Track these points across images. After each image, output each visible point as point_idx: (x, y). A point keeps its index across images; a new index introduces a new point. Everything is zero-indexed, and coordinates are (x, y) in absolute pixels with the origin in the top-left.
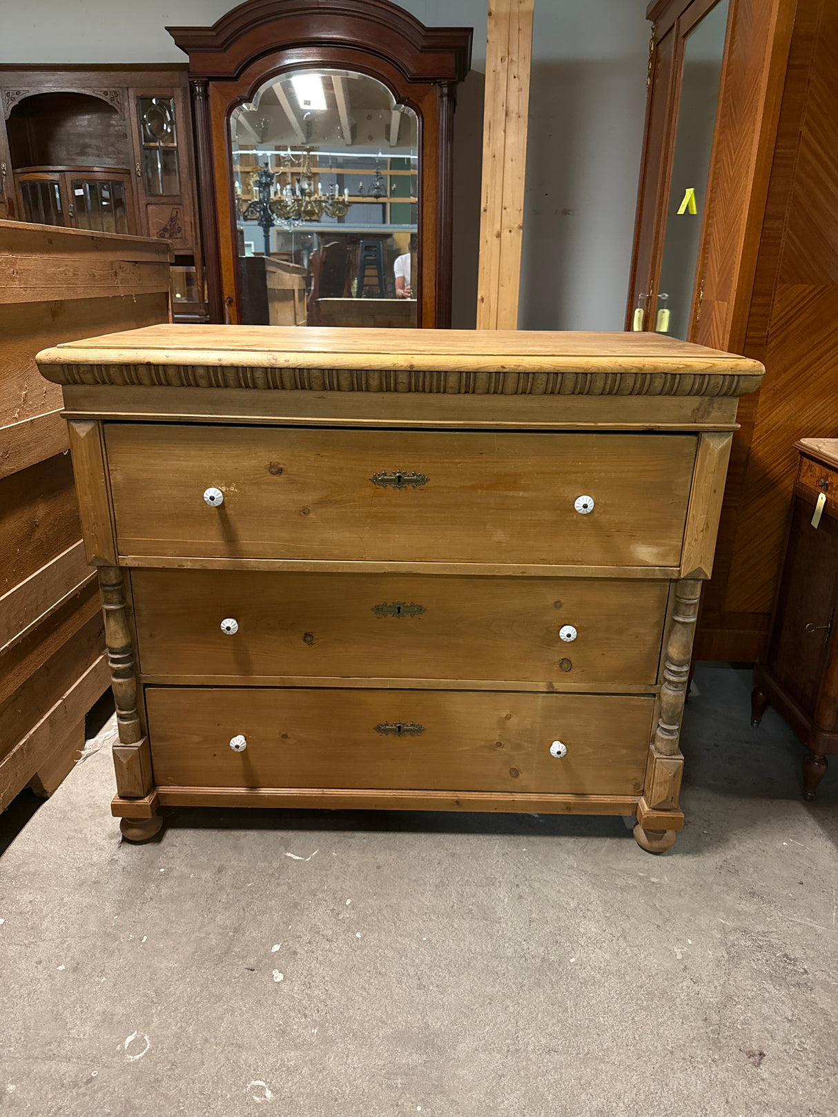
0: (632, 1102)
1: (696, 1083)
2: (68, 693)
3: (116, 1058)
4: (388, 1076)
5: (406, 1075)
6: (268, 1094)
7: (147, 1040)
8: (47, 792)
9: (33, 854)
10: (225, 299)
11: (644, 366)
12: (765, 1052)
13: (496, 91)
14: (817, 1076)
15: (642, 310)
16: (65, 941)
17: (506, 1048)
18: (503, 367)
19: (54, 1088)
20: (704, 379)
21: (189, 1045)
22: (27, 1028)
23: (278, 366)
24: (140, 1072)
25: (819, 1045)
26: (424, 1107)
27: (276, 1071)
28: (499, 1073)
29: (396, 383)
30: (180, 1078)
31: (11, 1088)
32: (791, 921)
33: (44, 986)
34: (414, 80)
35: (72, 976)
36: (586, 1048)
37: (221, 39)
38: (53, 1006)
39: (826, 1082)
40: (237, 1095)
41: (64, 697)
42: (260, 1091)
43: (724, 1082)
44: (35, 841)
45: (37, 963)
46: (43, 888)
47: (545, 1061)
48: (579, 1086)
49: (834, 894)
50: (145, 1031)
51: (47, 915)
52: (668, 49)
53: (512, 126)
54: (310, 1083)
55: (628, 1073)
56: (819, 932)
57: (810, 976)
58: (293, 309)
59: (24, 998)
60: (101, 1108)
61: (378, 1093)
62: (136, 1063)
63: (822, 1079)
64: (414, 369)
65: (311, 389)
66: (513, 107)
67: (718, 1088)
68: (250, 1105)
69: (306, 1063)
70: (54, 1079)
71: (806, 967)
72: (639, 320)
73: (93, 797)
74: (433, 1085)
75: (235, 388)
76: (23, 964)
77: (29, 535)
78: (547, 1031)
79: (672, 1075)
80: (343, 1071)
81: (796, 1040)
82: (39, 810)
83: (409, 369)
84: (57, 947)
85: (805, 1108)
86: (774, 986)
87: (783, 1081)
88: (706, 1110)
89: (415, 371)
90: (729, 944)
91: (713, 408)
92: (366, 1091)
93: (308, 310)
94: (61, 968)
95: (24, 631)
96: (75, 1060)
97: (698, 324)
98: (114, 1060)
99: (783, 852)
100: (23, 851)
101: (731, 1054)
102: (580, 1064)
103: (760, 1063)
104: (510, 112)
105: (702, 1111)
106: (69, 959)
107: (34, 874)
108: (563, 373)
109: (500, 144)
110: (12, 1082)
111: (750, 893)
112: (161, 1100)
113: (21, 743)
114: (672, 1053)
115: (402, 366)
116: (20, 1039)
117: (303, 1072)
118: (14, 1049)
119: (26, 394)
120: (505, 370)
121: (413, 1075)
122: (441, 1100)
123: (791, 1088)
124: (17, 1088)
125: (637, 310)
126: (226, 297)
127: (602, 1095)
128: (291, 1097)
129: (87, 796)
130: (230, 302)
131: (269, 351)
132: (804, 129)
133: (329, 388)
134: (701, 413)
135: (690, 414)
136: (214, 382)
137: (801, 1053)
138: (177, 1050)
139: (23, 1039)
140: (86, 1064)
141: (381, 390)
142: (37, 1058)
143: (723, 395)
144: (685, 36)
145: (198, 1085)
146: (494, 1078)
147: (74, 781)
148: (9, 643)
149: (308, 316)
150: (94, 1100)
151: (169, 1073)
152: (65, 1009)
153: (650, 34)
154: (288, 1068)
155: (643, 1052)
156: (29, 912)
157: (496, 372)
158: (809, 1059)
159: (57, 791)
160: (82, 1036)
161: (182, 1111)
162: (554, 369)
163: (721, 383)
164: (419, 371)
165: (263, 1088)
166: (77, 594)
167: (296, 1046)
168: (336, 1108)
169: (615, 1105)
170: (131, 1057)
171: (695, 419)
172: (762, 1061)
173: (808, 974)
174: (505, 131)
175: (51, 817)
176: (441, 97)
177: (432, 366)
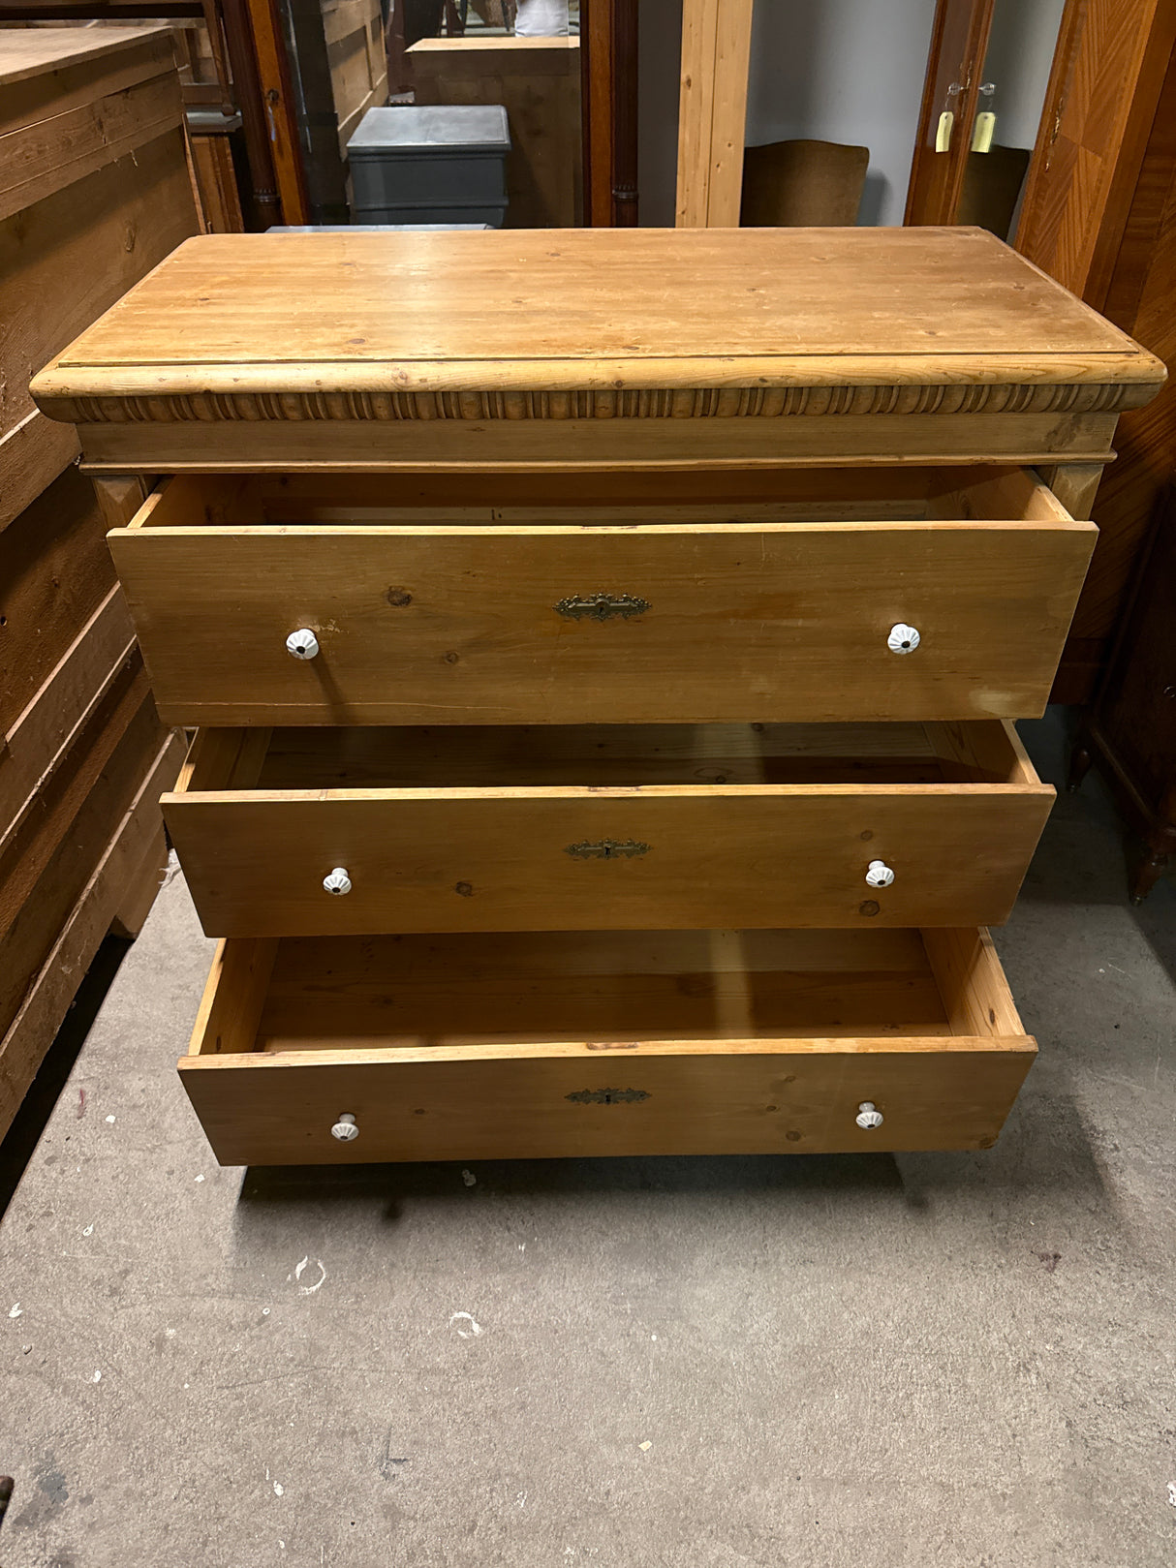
0: (903, 1320)
1: (979, 1294)
2: (137, 799)
3: (288, 1291)
4: (614, 1300)
5: (636, 1298)
6: (476, 1327)
7: (321, 1267)
8: (132, 934)
9: (133, 1024)
10: (266, 93)
11: (982, 372)
12: (1061, 1253)
14: (1121, 1281)
15: (951, 114)
16: (198, 1143)
17: (753, 1261)
18: (763, 380)
19: (222, 1331)
20: (1071, 391)
21: (373, 1272)
22: (174, 1258)
23: (409, 390)
24: (319, 1307)
25: (1125, 1242)
26: (660, 1335)
27: (481, 1299)
28: (746, 1291)
29: (594, 407)
30: (370, 1312)
31: (170, 1332)
32: (1102, 1080)
33: (184, 1204)
35: (215, 1190)
36: (848, 1257)
38: (200, 1229)
39: (1131, 1287)
40: (439, 1331)
41: (133, 808)
42: (465, 1324)
43: (1011, 1292)
44: (130, 1005)
45: (168, 1173)
46: (155, 1070)
47: (800, 1274)
48: (841, 1303)
49: (1159, 1041)
50: (317, 1257)
51: (167, 1109)
54: (523, 1313)
55: (898, 1286)
56: (1136, 1094)
57: (1121, 1152)
58: (366, 63)
59: (162, 1220)
60: (282, 1352)
61: (604, 1322)
62: (314, 1296)
63: (1126, 1284)
64: (624, 387)
65: (461, 417)
67: (1004, 1300)
68: (456, 1342)
69: (516, 1288)
70: (219, 1320)
71: (1117, 1142)
72: (945, 133)
73: (195, 935)
74: (668, 1309)
75: (343, 420)
76: (151, 1176)
77: (49, 603)
78: (801, 1237)
79: (950, 1285)
80: (561, 1296)
81: (1099, 1237)
82: (127, 959)
83: (616, 388)
84: (188, 1151)
85: (1105, 1319)
86: (1076, 1169)
87: (1080, 1289)
88: (989, 1326)
89: (624, 391)
90: (1024, 1114)
91: (1079, 429)
92: (591, 1319)
93: (387, 52)
94: (200, 1178)
95: (66, 741)
96: (240, 1295)
97: (1046, 175)
98: (286, 1293)
99: (1098, 982)
100: (118, 1019)
101: (1021, 1258)
102: (842, 1276)
103: (1054, 1268)
105: (984, 1328)
106: (206, 1167)
107: (139, 1052)
108: (855, 387)
110: (171, 1326)
111: (1053, 1043)
112: (351, 1340)
113: (90, 886)
114: (950, 1258)
115: (604, 383)
116: (169, 1272)
117: (514, 1299)
118: (165, 1285)
119: (5, 388)
120: (766, 385)
121: (644, 1297)
122: (679, 1327)
123: (1090, 1297)
124: (178, 1332)
125: (944, 114)
126: (266, 90)
127: (867, 1313)
128: (503, 1330)
129: (186, 934)
130: (275, 99)
131: (393, 360)
133: (489, 416)
134: (1059, 438)
135: (1043, 440)
136: (310, 413)
137: (1103, 1253)
138: (360, 1278)
139: (172, 1272)
140: (254, 1300)
141: (570, 416)
142: (193, 1295)
143: (1098, 410)
145: (391, 1320)
146: (740, 1298)
147: (164, 911)
148: (51, 765)
149: (389, 62)
150: (272, 1343)
151: (356, 1307)
152: (215, 1231)
154: (495, 1296)
155: (916, 1258)
156: (143, 1104)
157: (751, 388)
158: (1113, 1260)
159: (144, 928)
160: (242, 1265)
161: (378, 1352)
162: (843, 381)
163: (1096, 397)
164: (631, 390)
165: (469, 1321)
166: (126, 664)
167: (501, 1268)
168: (557, 1342)
169: (882, 1324)
170: (307, 1289)
171: (1050, 447)
172: (1057, 1265)
173: (1118, 1151)
175: (143, 967)
177: (651, 382)
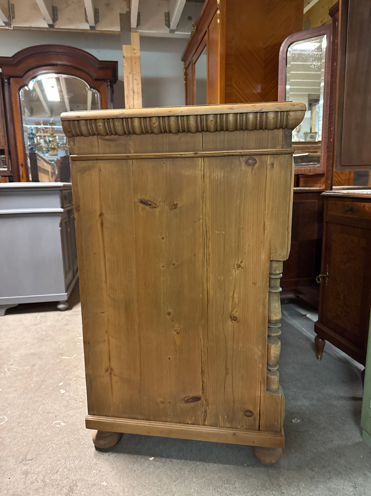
6: (63, 424)
10: (20, 164)
13: (128, 84)
21: (25, 416)
27: (65, 417)
30: (23, 426)
34: (96, 80)
37: (15, 62)
40: (49, 426)
42: (59, 424)
52: (190, 71)
53: (136, 97)
66: (136, 90)
68: (55, 428)
104: (134, 92)
109: (132, 103)
117: (78, 416)
130: (22, 166)
132: (234, 84)
138: (20, 418)
144: (195, 64)
145: (31, 427)
151: (17, 425)
153: (183, 66)
154: (70, 416)
167: (74, 409)
174: (133, 99)
176: (107, 86)
